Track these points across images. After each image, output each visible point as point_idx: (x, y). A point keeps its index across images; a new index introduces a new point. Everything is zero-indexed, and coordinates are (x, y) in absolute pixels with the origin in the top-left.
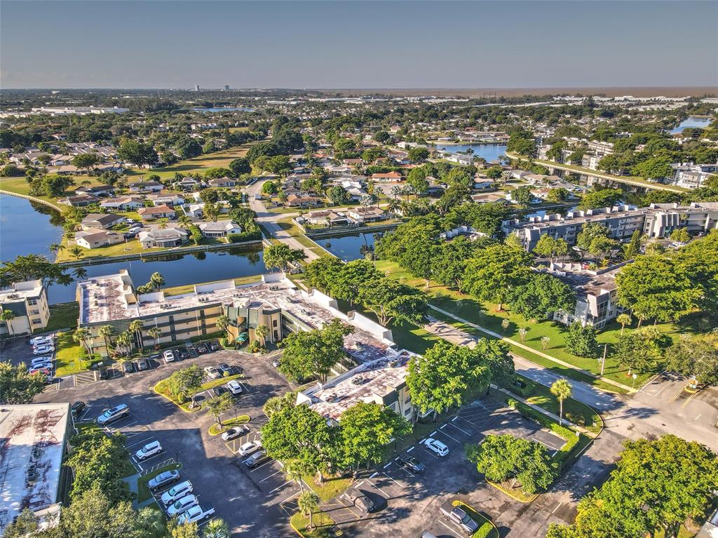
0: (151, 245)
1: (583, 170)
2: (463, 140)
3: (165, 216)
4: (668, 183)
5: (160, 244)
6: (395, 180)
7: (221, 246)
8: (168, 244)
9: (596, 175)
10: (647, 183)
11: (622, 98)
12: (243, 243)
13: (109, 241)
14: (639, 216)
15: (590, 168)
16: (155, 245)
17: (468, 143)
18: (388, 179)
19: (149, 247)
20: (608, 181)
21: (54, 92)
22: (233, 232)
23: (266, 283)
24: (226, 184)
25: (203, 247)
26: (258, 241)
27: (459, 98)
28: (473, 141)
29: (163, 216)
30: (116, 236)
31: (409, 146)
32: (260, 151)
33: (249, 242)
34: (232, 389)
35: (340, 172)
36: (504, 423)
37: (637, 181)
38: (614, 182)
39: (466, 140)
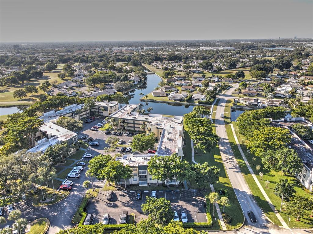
5: (173, 99)
7: (194, 104)
12: (203, 105)
13: (161, 95)
21: (217, 41)
22: (203, 100)
24: (229, 81)
26: (209, 105)
30: (163, 94)
33: (206, 105)
35: (292, 82)
36: (193, 202)
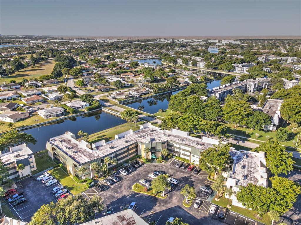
0: (48, 116)
1: (198, 68)
2: (140, 58)
3: (38, 101)
4: (232, 72)
5: (53, 116)
6: (132, 76)
7: (84, 113)
8: (58, 115)
9: (203, 70)
10: (225, 72)
11: (181, 40)
12: (93, 111)
13: (22, 117)
14: (245, 85)
15: (200, 67)
16: (50, 116)
17: (143, 59)
18: (129, 75)
19: (48, 118)
20: (208, 71)
22: (86, 106)
23: (144, 128)
24: (54, 83)
25: (75, 114)
26: (100, 109)
27: (119, 40)
28: (144, 58)
29: (37, 101)
30: (25, 114)
31: (122, 61)
32: (62, 66)
33: (96, 110)
34: (174, 183)
35: (104, 74)
37: (221, 71)
38: (211, 72)
39: (141, 58)
